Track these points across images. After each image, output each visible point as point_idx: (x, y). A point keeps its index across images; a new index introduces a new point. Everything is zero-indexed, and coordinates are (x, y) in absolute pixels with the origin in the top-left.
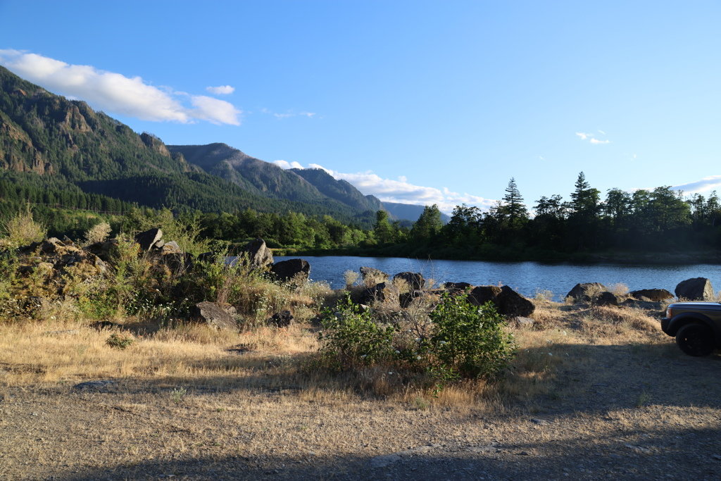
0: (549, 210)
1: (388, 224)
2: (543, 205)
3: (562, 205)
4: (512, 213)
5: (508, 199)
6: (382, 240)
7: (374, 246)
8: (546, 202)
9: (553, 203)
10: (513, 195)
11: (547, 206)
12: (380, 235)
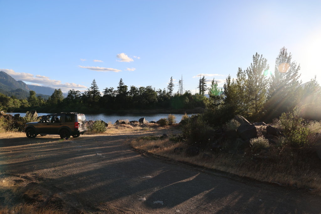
0: (109, 94)
1: (35, 97)
2: (106, 91)
3: (114, 91)
4: (94, 93)
5: (92, 88)
6: (33, 105)
7: (29, 107)
8: (108, 90)
9: (110, 90)
10: (94, 86)
11: (108, 92)
12: (32, 102)
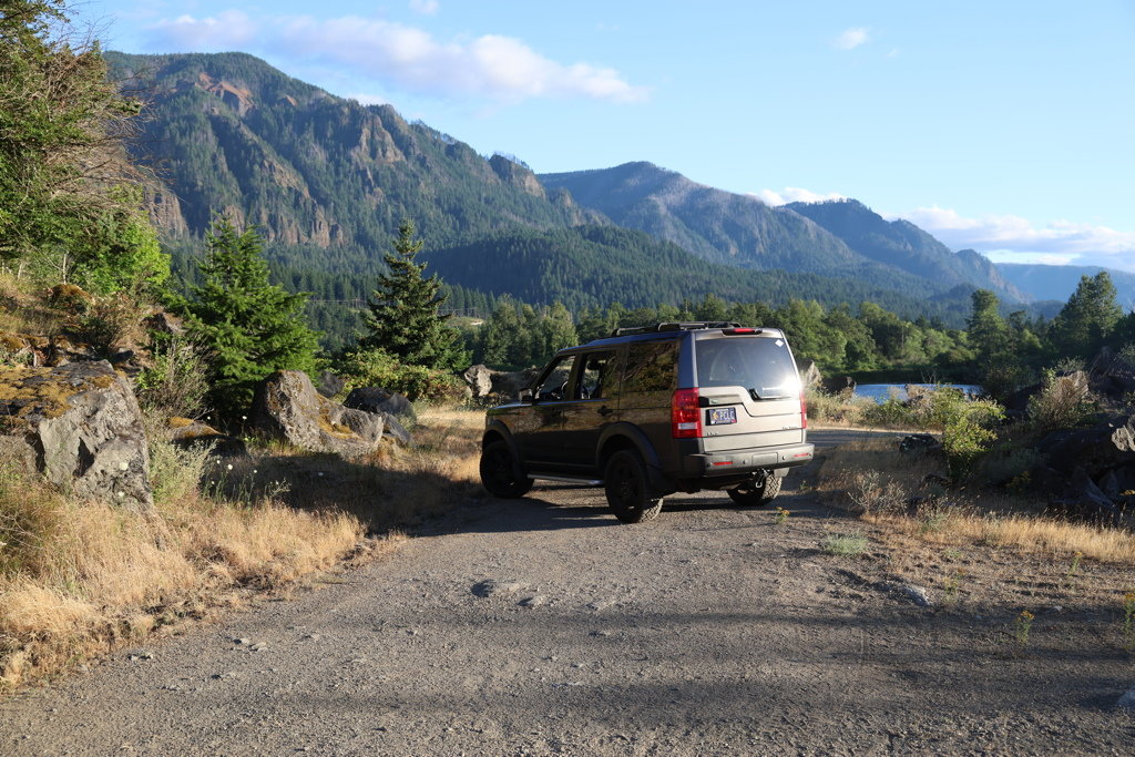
1: (996, 318)
6: (986, 352)
7: (968, 362)
12: (983, 340)
